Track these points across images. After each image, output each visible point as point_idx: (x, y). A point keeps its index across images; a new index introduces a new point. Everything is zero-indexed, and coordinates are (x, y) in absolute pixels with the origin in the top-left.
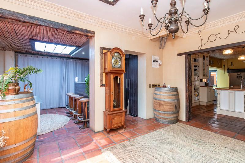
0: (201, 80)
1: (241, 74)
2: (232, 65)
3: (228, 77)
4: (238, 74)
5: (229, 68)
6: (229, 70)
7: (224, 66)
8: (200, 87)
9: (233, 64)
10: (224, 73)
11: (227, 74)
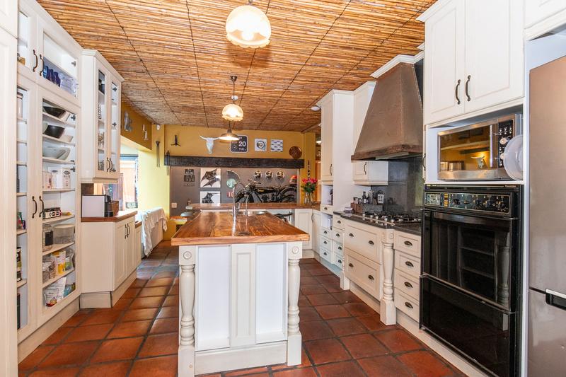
0: (87, 189)
1: (192, 170)
2: (176, 144)
3: (169, 177)
4: (186, 170)
5: (168, 153)
6: (170, 159)
7: (158, 143)
8: (84, 220)
9: (179, 142)
10: (158, 165)
11: (164, 169)
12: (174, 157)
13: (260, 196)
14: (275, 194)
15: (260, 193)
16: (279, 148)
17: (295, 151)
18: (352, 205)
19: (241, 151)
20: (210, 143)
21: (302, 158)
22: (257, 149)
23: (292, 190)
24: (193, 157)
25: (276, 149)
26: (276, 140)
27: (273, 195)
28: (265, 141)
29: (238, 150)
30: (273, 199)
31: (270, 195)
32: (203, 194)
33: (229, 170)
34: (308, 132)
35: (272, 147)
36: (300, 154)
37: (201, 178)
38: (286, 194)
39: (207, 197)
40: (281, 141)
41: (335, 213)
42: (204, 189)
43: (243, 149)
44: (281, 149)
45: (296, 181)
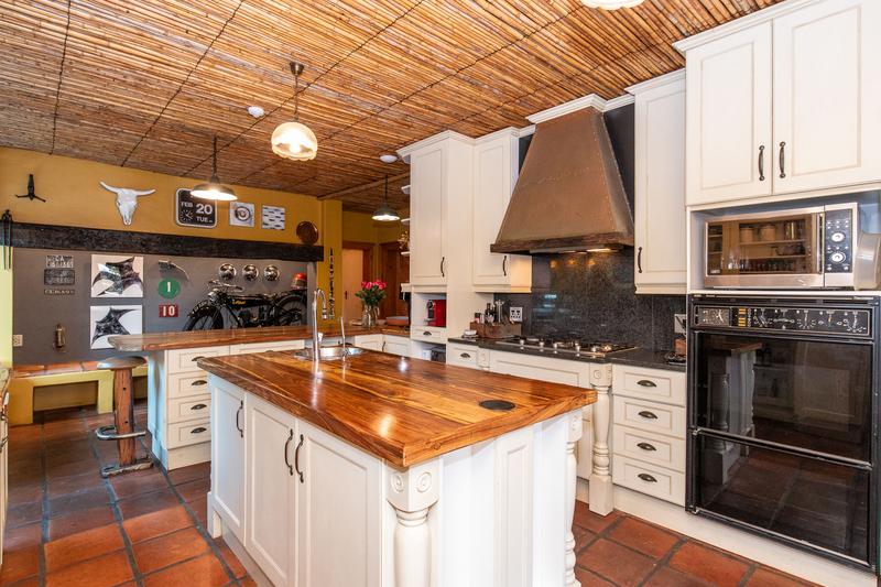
2: (32, 195)
4: (51, 259)
6: (13, 230)
9: (39, 192)
12: (24, 226)
13: (237, 313)
14: (265, 307)
15: (238, 307)
16: (278, 222)
17: (306, 229)
18: (473, 326)
19: (200, 223)
20: (127, 201)
21: (319, 243)
22: (234, 221)
23: (298, 300)
24: (80, 230)
25: (272, 224)
26: (271, 208)
27: (261, 311)
28: (251, 207)
29: (194, 221)
30: (261, 317)
31: (255, 311)
32: (98, 313)
33: (165, 260)
34: (332, 198)
35: (266, 219)
36: (314, 236)
37: (94, 276)
38: (287, 308)
39: (109, 318)
40: (283, 210)
41: (450, 340)
42: (101, 301)
43: (205, 219)
44: (282, 225)
45: (305, 284)
